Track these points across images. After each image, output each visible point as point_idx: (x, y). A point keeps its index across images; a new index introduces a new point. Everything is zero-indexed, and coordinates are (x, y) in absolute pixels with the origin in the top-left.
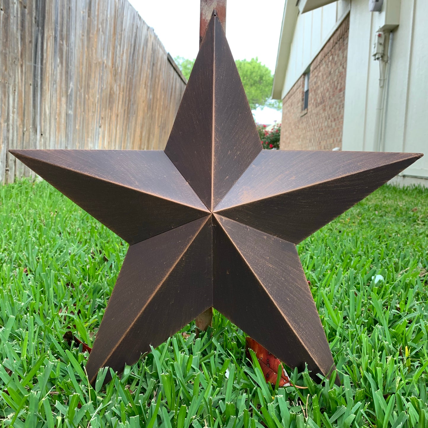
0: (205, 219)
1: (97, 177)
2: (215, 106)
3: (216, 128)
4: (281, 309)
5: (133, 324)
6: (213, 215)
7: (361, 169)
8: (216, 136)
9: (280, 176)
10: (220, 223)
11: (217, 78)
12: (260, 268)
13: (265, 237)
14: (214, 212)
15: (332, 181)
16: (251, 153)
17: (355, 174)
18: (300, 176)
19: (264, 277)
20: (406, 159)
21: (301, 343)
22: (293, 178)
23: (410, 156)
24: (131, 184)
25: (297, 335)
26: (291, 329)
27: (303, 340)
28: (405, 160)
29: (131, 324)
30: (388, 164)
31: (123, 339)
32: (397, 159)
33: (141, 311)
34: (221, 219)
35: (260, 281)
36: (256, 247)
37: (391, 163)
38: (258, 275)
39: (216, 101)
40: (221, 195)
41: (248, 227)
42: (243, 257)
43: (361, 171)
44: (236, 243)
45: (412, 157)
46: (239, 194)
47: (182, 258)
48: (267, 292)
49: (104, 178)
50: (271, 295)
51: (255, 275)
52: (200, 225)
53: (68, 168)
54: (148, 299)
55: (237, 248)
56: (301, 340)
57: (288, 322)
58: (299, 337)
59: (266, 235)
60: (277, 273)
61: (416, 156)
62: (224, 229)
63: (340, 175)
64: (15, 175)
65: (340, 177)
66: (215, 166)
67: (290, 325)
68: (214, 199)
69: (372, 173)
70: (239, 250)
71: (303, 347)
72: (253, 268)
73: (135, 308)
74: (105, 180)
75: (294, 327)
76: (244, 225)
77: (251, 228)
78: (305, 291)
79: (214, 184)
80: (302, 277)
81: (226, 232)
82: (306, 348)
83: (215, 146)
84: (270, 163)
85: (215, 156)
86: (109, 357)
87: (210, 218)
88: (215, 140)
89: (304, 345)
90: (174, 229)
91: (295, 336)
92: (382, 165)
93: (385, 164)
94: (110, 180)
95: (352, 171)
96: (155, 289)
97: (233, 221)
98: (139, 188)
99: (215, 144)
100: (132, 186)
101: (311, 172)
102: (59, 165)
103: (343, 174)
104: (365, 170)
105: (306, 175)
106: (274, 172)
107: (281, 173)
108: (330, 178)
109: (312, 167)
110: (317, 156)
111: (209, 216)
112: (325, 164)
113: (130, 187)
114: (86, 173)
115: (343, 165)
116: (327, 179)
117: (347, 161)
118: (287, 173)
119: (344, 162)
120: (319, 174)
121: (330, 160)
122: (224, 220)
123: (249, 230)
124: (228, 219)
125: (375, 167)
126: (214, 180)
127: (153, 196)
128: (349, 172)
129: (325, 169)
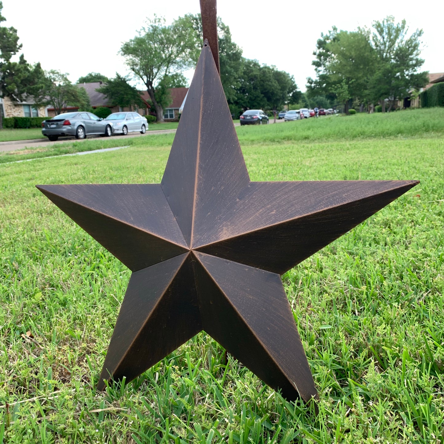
0: (185, 255)
1: (101, 212)
2: (200, 143)
3: (199, 165)
4: (260, 338)
6: (192, 252)
7: (345, 201)
8: (199, 173)
9: (261, 210)
10: (199, 259)
11: (204, 114)
12: (239, 300)
13: (247, 269)
14: (193, 249)
15: (312, 215)
16: (236, 187)
17: (337, 207)
18: (281, 210)
19: (243, 308)
20: (398, 187)
21: (280, 370)
22: (273, 213)
23: (403, 184)
24: (127, 220)
25: (276, 363)
26: (270, 356)
27: (282, 367)
28: (396, 189)
30: (376, 194)
32: (388, 188)
33: (138, 334)
34: (200, 255)
35: (238, 312)
36: (236, 280)
37: (380, 193)
38: (237, 306)
39: (201, 138)
40: (200, 232)
41: (228, 261)
42: (222, 290)
43: (345, 203)
44: (215, 277)
45: (406, 185)
46: (219, 230)
47: (168, 289)
48: (246, 322)
49: (106, 213)
50: (250, 325)
51: (234, 307)
53: (79, 203)
54: (143, 324)
55: (215, 281)
56: (280, 367)
57: (267, 350)
58: (278, 364)
59: (248, 268)
60: (258, 304)
61: (411, 183)
62: (203, 264)
63: (322, 208)
66: (197, 203)
67: (268, 352)
68: (193, 237)
69: (358, 204)
71: (282, 373)
72: (231, 300)
73: (134, 330)
74: (106, 215)
75: (273, 355)
76: (225, 260)
77: (231, 261)
78: (288, 320)
80: (286, 306)
81: (205, 268)
82: (285, 375)
83: (198, 183)
84: (254, 196)
85: (197, 193)
87: (189, 255)
88: (198, 177)
90: (163, 262)
92: (369, 196)
95: (335, 204)
97: (212, 256)
98: (133, 223)
99: (198, 181)
100: (127, 222)
101: (292, 205)
102: (72, 201)
103: (324, 207)
104: (350, 202)
105: (287, 209)
106: (256, 206)
107: (263, 207)
108: (310, 211)
109: (294, 200)
110: (302, 187)
111: (189, 253)
112: (309, 196)
113: (126, 223)
114: (93, 209)
115: (327, 196)
116: (308, 213)
117: (332, 192)
118: (268, 206)
119: (329, 193)
120: (300, 208)
121: (315, 192)
122: (203, 256)
123: (229, 264)
124: (207, 255)
125: (361, 198)
126: (195, 217)
127: (143, 232)
128: (331, 204)
129: (307, 202)
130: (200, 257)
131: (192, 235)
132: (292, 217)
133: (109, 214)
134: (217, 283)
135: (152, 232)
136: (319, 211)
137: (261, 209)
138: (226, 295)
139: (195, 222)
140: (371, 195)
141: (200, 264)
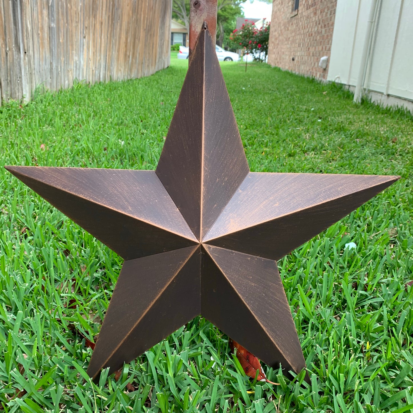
0: (194, 248)
1: (92, 201)
2: (204, 133)
3: (205, 157)
4: (261, 322)
5: (129, 332)
6: (201, 245)
7: (341, 194)
8: (205, 164)
9: (265, 202)
10: (208, 252)
11: (207, 102)
12: (244, 288)
14: (202, 242)
15: (313, 207)
16: (238, 178)
17: (334, 200)
18: (283, 202)
19: (247, 296)
20: (385, 182)
21: (277, 348)
22: (277, 205)
23: (388, 179)
24: (124, 210)
25: (274, 342)
26: (269, 337)
27: (279, 346)
28: (383, 184)
29: (128, 332)
30: (366, 188)
31: (122, 344)
32: (376, 183)
33: (137, 323)
34: (209, 248)
35: (243, 300)
36: (240, 269)
37: (370, 187)
38: (242, 294)
39: (205, 128)
40: (209, 224)
41: (233, 251)
42: (229, 281)
43: (341, 196)
44: (222, 269)
46: (226, 222)
47: (173, 280)
48: (249, 308)
50: (253, 311)
51: (239, 295)
52: (190, 253)
53: (64, 190)
54: (143, 314)
55: (223, 272)
56: (277, 346)
57: (266, 332)
59: (250, 257)
60: (259, 290)
62: (211, 257)
63: (321, 201)
64: (2, 98)
65: (321, 203)
66: (204, 196)
67: (268, 334)
68: (203, 230)
69: (351, 197)
70: (225, 275)
71: (279, 351)
72: (237, 289)
73: (131, 319)
74: (99, 204)
75: (272, 336)
76: (230, 250)
77: (236, 252)
78: (283, 302)
79: (203, 214)
80: (281, 290)
81: (214, 260)
82: (281, 351)
83: (204, 175)
84: (256, 188)
85: (204, 186)
86: (109, 357)
87: (199, 247)
88: (204, 169)
89: (279, 349)
90: (166, 253)
91: (272, 343)
92: (361, 190)
93: (364, 189)
94: (104, 204)
95: (332, 197)
96: (149, 305)
97: (220, 248)
98: (132, 213)
99: (204, 173)
100: (125, 212)
101: (294, 198)
102: (54, 186)
103: (323, 200)
104: (345, 195)
105: (289, 201)
106: (259, 198)
107: (266, 199)
108: (311, 204)
109: (295, 192)
110: (300, 179)
111: (198, 246)
112: (308, 189)
113: (123, 213)
114: (81, 196)
115: (324, 189)
116: (309, 205)
117: (328, 185)
118: (271, 198)
119: (325, 186)
120: (301, 200)
121: (312, 185)
122: (211, 249)
123: (234, 254)
124: (215, 247)
125: (354, 192)
126: (203, 210)
127: (145, 223)
128: (329, 198)
129: (307, 194)
130: (208, 249)
131: (201, 228)
132: (295, 209)
133: (103, 203)
134: (224, 274)
135: (156, 223)
136: (318, 204)
137: (264, 200)
138: (232, 285)
139: (203, 215)
140: (362, 189)
141: (209, 256)
